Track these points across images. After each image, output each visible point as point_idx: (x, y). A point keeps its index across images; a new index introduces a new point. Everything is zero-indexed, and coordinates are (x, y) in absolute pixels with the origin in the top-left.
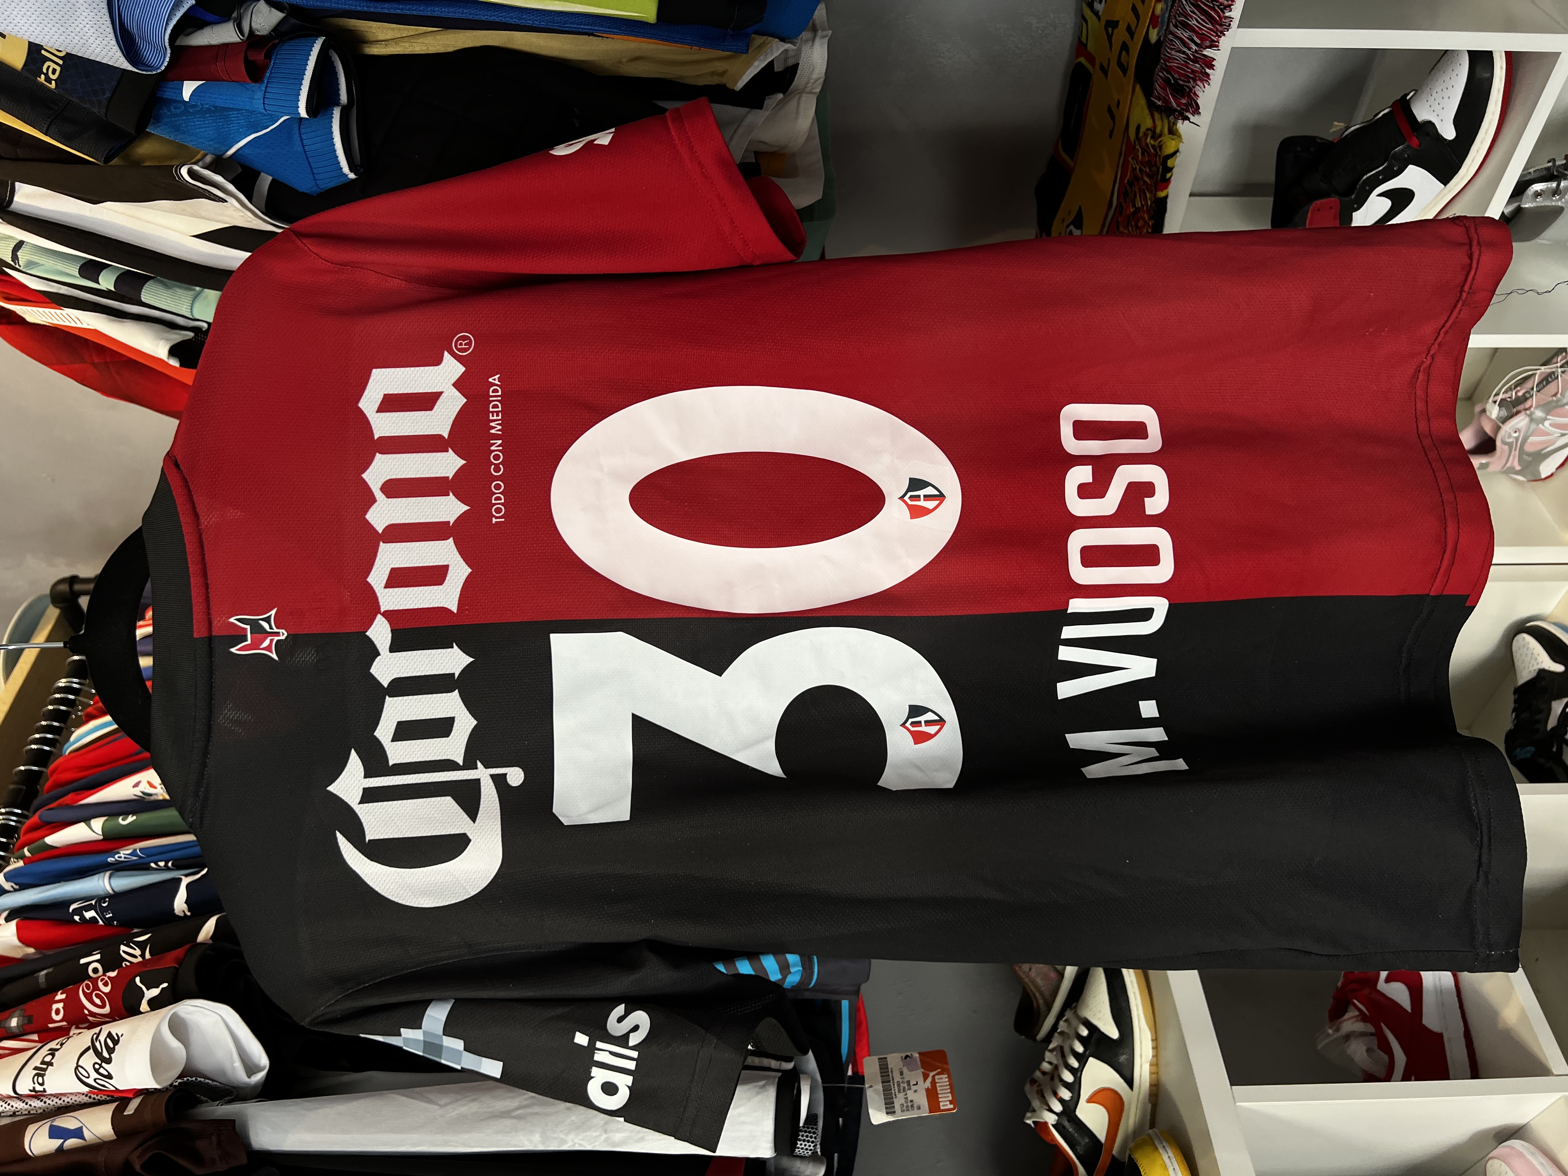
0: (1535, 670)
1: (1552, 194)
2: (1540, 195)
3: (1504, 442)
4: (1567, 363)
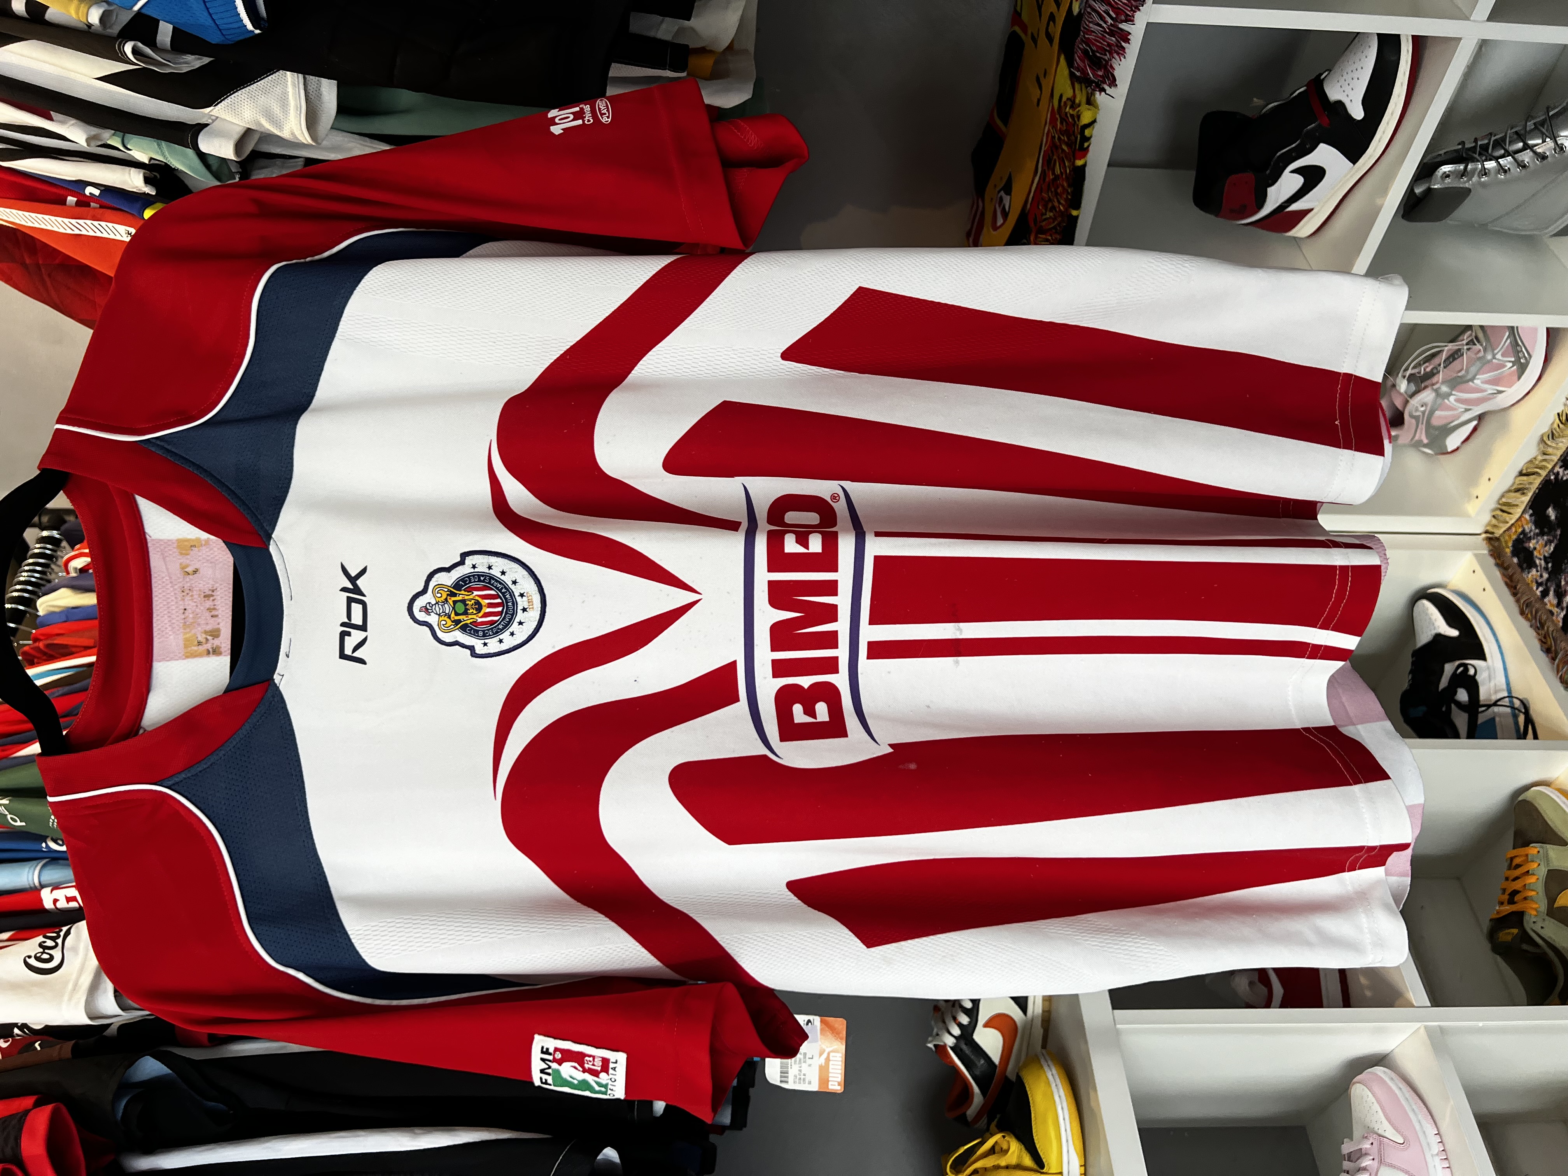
0: (1432, 634)
1: (1460, 176)
2: (1448, 176)
3: (1411, 416)
4: (1472, 340)
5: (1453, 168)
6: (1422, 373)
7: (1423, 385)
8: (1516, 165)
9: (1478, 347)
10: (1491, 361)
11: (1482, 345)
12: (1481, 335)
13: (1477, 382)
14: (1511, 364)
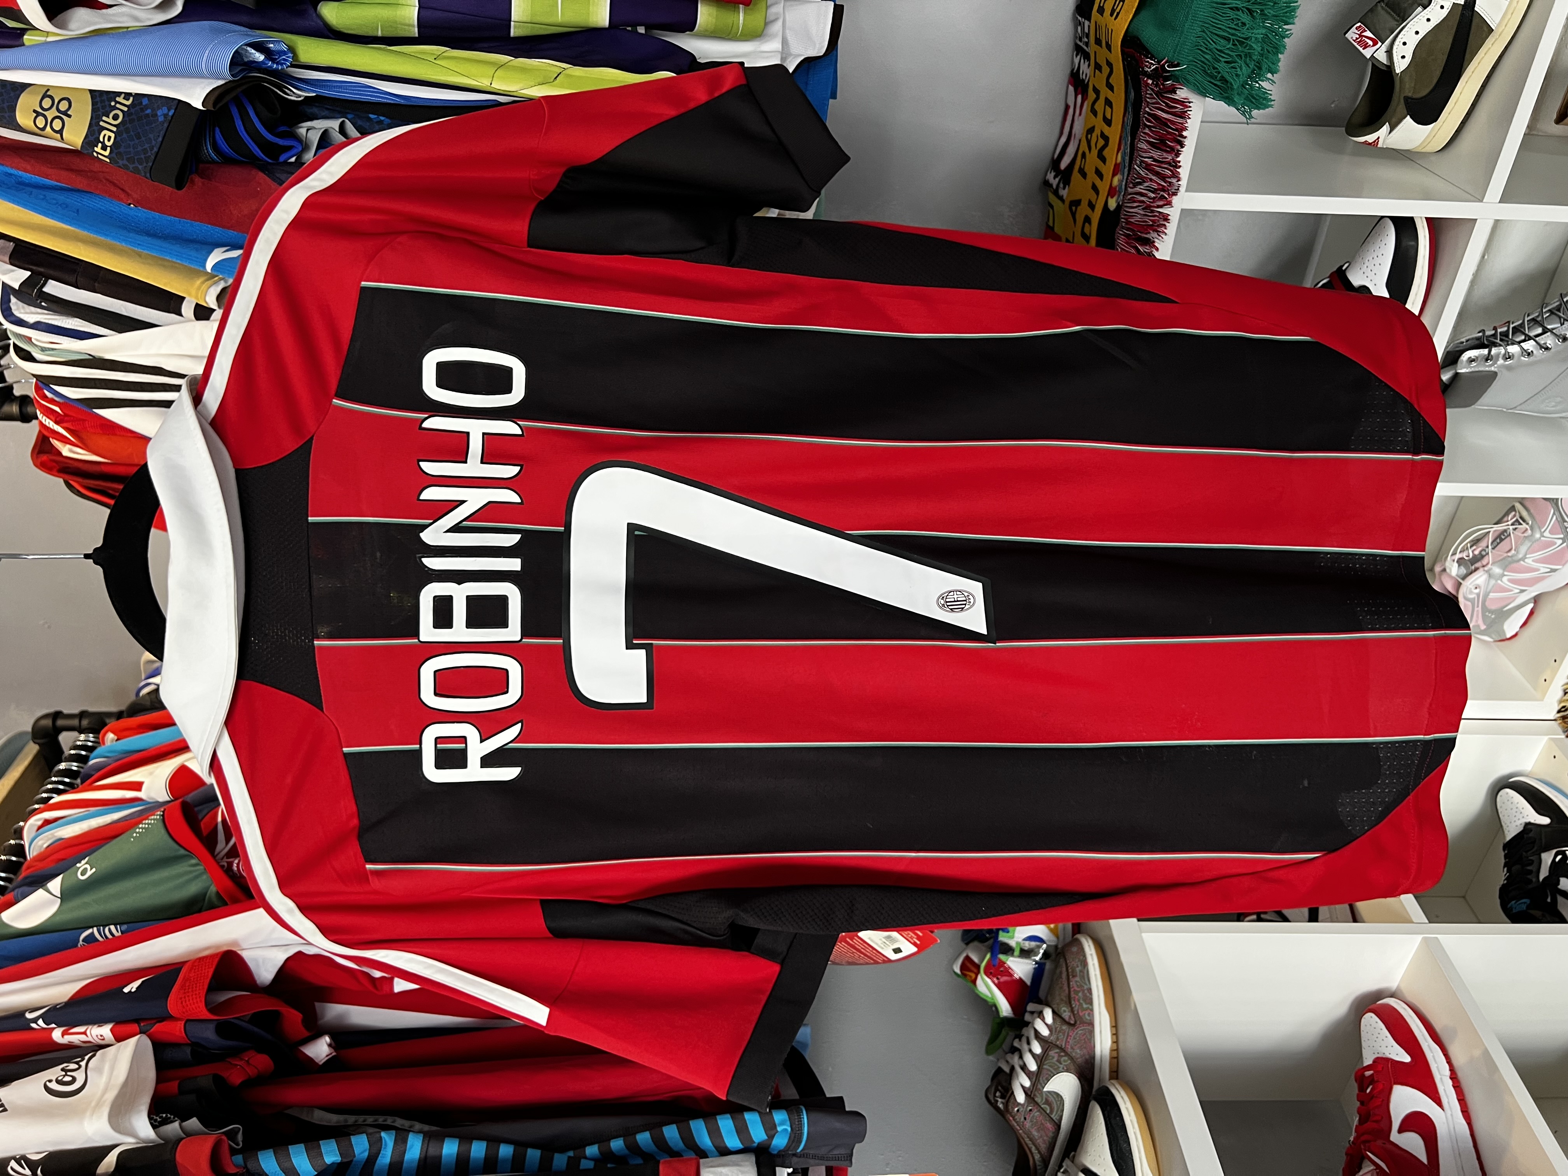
0: (1521, 824)
1: (1484, 360)
2: (1473, 360)
3: (1466, 598)
4: (1517, 520)
5: (1478, 353)
6: (1471, 555)
7: (1473, 567)
8: (1539, 348)
9: (1524, 525)
10: (1540, 538)
11: (1528, 524)
12: (1525, 514)
13: (1529, 561)
14: (1561, 541)
